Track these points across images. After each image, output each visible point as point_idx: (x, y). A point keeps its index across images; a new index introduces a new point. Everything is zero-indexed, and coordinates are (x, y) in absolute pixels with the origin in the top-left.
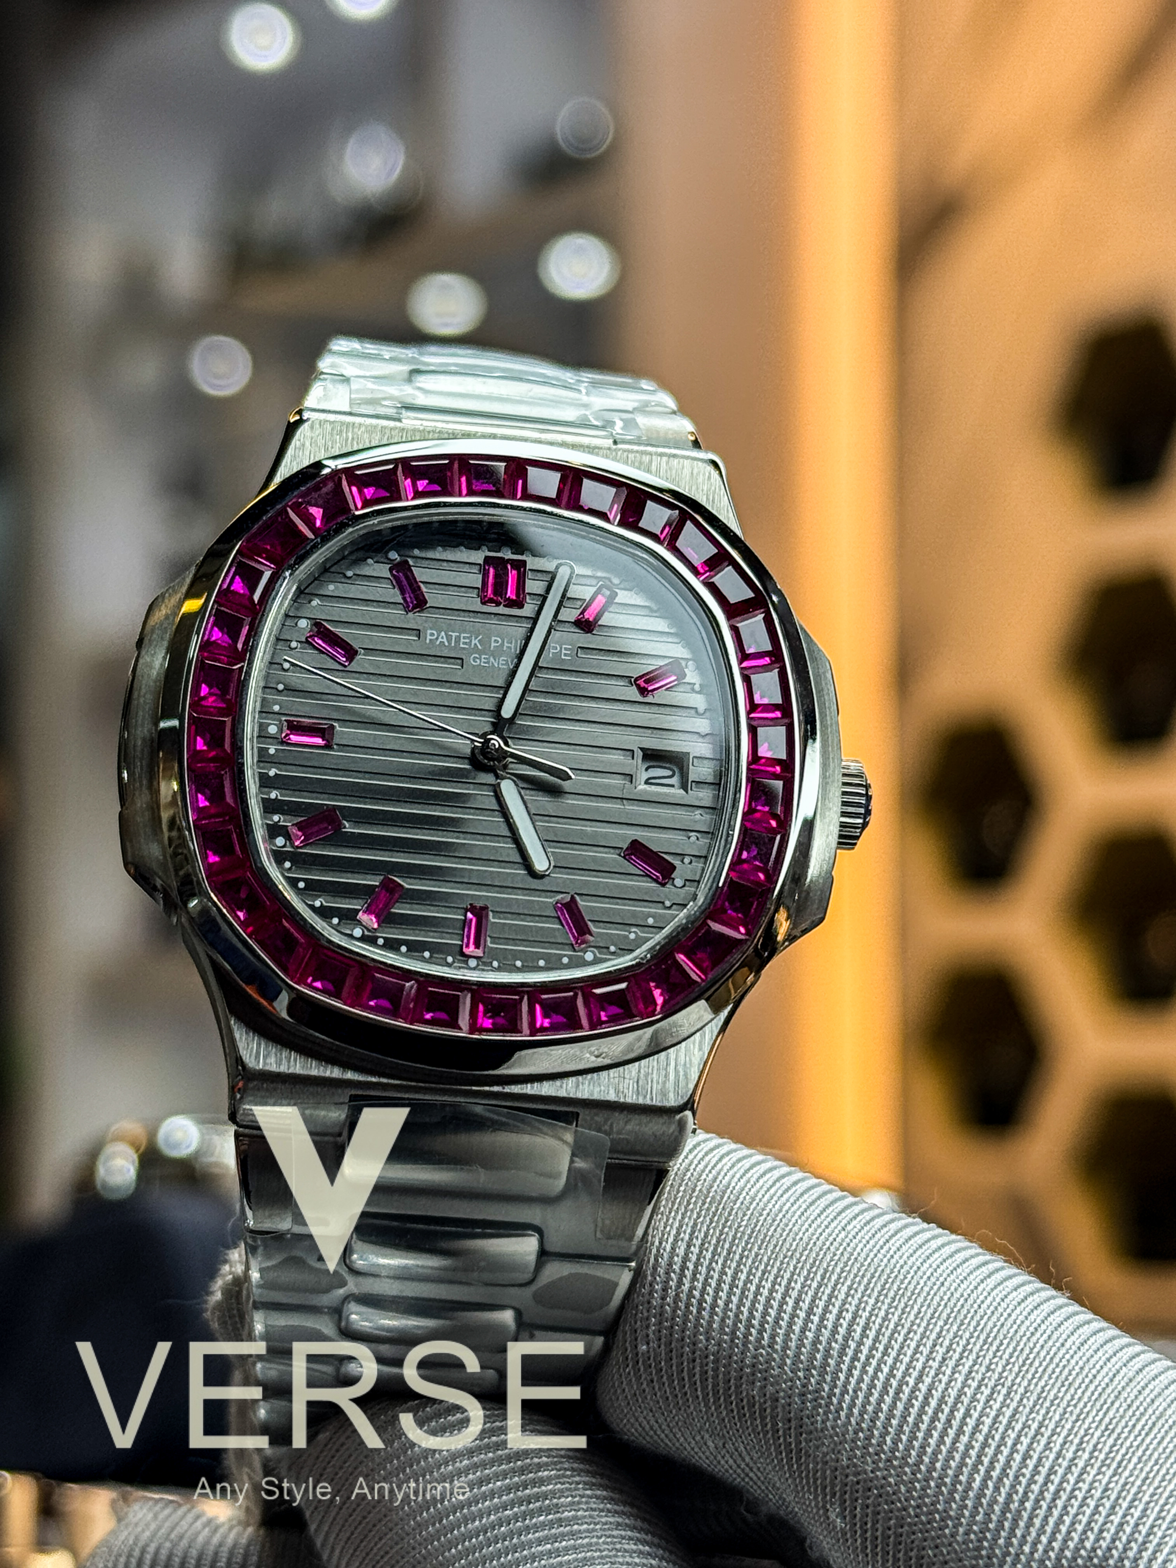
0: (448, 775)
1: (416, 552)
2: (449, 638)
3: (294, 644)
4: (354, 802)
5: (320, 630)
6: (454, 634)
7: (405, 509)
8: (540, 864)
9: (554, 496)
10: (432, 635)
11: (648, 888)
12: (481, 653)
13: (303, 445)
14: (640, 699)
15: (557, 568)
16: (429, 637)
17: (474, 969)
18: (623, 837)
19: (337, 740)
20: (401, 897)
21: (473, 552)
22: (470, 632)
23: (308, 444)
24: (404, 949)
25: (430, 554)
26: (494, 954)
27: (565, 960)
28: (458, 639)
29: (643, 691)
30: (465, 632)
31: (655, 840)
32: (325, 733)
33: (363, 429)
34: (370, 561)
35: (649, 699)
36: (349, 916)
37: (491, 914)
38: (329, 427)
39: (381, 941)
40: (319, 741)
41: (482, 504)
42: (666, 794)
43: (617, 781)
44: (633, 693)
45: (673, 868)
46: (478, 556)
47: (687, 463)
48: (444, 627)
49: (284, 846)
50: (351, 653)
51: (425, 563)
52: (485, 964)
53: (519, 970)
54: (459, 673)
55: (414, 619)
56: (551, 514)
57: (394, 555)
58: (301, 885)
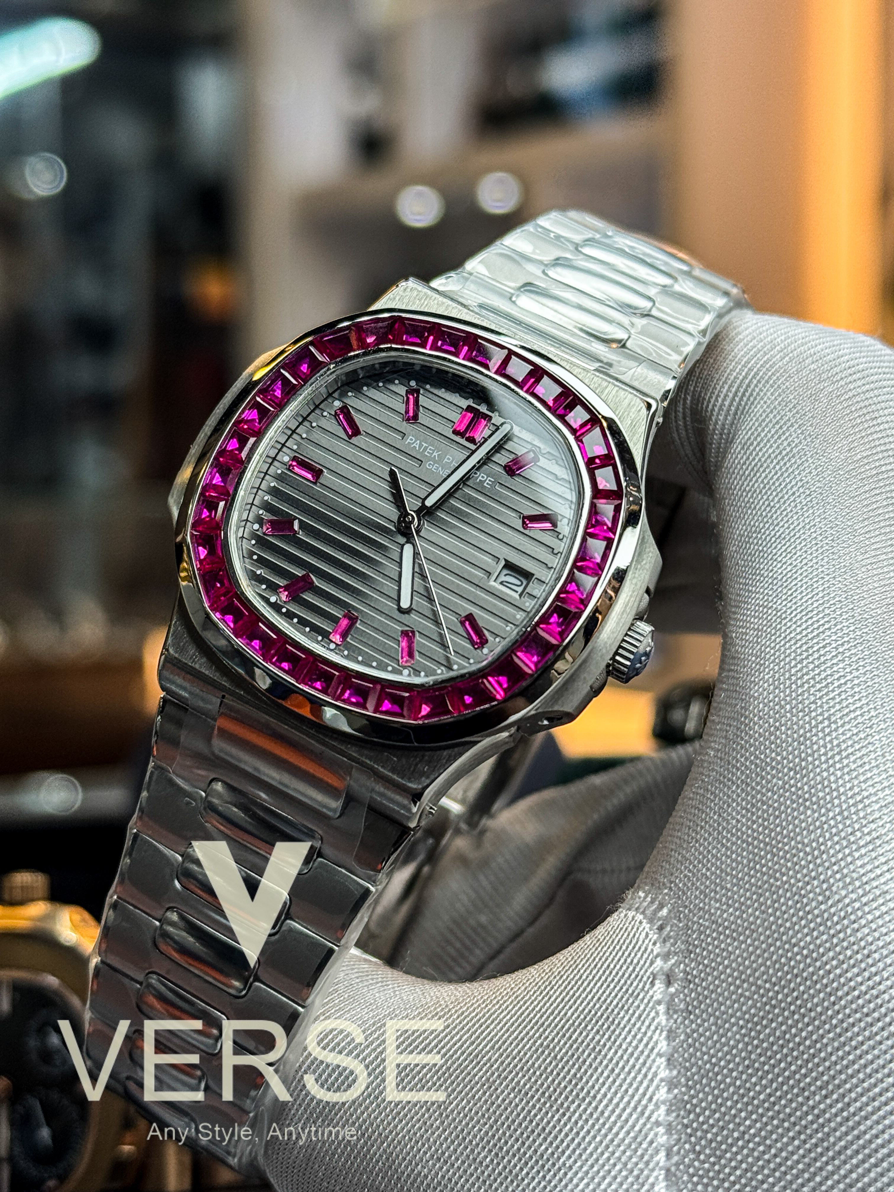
0: (375, 527)
1: (428, 387)
2: (421, 446)
3: (325, 414)
4: (312, 521)
5: (345, 410)
6: (425, 445)
7: (423, 354)
8: (405, 603)
9: (520, 379)
10: (411, 440)
11: (464, 646)
12: (435, 462)
13: (394, 298)
14: (522, 530)
15: (502, 424)
16: (408, 441)
17: (332, 650)
18: (465, 609)
19: (322, 480)
20: (310, 589)
21: (463, 400)
22: (436, 448)
23: (397, 298)
24: (295, 620)
25: (436, 391)
26: (348, 646)
27: (390, 668)
28: (426, 448)
29: (525, 525)
30: (432, 446)
31: (483, 618)
32: (317, 473)
33: (436, 302)
34: (397, 382)
35: (526, 532)
36: (273, 587)
37: (359, 622)
38: (415, 293)
39: (284, 610)
40: (309, 476)
41: (472, 369)
42: (507, 595)
43: (480, 574)
44: (518, 524)
45: (487, 641)
46: (465, 403)
47: (630, 396)
48: (422, 438)
49: (257, 530)
50: (356, 432)
51: (430, 396)
52: (340, 650)
53: (358, 662)
54: (416, 469)
55: (405, 426)
56: (513, 390)
57: (413, 383)
58: (255, 557)
